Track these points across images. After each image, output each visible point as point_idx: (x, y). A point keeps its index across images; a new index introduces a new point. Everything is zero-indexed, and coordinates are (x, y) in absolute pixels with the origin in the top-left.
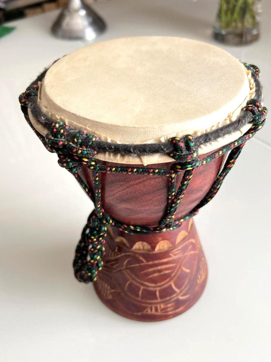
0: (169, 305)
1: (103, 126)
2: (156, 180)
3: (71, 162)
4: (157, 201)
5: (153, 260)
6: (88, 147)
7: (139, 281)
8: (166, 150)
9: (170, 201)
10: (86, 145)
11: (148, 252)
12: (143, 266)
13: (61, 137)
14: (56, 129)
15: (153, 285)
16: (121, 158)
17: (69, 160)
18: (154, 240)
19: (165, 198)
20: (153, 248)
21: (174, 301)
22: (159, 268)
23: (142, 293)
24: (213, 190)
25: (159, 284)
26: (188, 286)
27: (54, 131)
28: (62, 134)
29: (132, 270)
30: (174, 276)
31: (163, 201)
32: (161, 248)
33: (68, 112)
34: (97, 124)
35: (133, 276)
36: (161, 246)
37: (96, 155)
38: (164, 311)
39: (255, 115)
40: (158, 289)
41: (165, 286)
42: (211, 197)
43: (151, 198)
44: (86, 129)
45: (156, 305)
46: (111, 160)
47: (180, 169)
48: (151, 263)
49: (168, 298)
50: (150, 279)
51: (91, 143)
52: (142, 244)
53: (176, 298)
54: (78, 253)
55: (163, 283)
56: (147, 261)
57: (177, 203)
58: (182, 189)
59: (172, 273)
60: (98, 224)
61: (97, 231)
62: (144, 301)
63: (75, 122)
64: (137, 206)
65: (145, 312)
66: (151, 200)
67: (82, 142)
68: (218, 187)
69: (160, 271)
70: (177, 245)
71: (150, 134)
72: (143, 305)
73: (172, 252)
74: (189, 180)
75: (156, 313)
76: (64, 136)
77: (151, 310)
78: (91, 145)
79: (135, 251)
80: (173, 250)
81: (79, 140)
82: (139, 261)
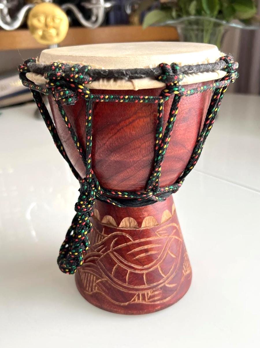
0: (156, 293)
1: (97, 59)
2: (144, 120)
3: (67, 90)
4: (146, 149)
5: (140, 238)
6: (84, 73)
7: (126, 263)
8: (155, 72)
9: (157, 148)
10: (82, 72)
11: (134, 229)
12: (130, 245)
13: (59, 70)
14: (55, 67)
15: (140, 267)
16: (114, 83)
17: (66, 89)
18: (141, 215)
19: (153, 146)
20: (140, 224)
21: (161, 288)
22: (146, 247)
23: (129, 278)
24: (194, 155)
25: (146, 267)
26: (174, 274)
27: (52, 69)
28: (60, 67)
29: (119, 251)
30: (161, 258)
31: (151, 150)
32: (147, 225)
33: (66, 56)
34: (92, 58)
35: (120, 258)
36: (147, 222)
37: (91, 82)
38: (151, 300)
39: (229, 63)
40: (145, 272)
41: (151, 269)
42: (193, 165)
43: (140, 144)
44: (81, 64)
45: (143, 292)
46: (105, 86)
47: (168, 93)
48: (137, 241)
49: (155, 284)
50: (137, 259)
51: (86, 70)
52: (129, 220)
53: (162, 285)
54: (62, 251)
55: (150, 265)
56: (134, 240)
57: (164, 149)
58: (169, 128)
59: (158, 254)
60: (87, 188)
61: (86, 196)
62: (131, 287)
63: (71, 62)
64: (126, 157)
65: (131, 302)
66: (139, 147)
67: (78, 71)
68: (199, 152)
69: (146, 251)
70: (163, 223)
71: (139, 63)
72: (130, 292)
73: (158, 230)
74: (175, 116)
75: (144, 302)
76: (62, 69)
77: (139, 299)
78: (87, 72)
79: (121, 229)
80: (158, 228)
81: (76, 69)
82: (127, 240)
